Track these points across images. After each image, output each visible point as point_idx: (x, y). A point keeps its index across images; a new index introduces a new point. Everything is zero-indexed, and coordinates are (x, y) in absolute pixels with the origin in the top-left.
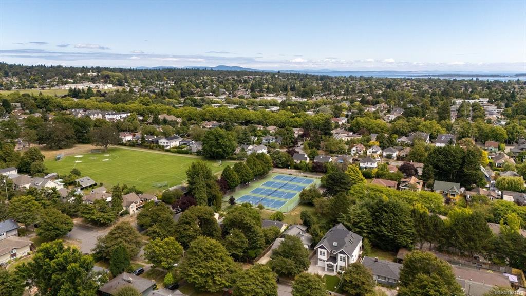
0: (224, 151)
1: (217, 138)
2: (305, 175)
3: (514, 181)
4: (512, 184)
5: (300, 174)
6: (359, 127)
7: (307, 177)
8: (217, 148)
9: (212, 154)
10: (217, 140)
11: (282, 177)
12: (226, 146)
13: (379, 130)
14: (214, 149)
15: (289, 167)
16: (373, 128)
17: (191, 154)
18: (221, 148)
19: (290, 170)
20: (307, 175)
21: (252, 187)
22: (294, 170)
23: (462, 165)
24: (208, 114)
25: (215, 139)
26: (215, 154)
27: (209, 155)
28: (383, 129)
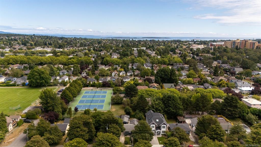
0: (45, 81)
1: (40, 74)
2: (101, 89)
3: (190, 80)
4: (189, 81)
5: (97, 89)
6: (108, 62)
7: (102, 90)
8: (41, 80)
9: (37, 84)
10: (40, 75)
11: (89, 92)
12: (46, 78)
13: (118, 63)
14: (38, 81)
15: (89, 86)
16: (114, 62)
17: (18, 85)
18: (43, 79)
19: (90, 88)
20: (102, 89)
21: (77, 100)
22: (92, 88)
23: (171, 76)
24: (11, 60)
25: (38, 75)
26: (39, 84)
27: (35, 85)
28: (119, 63)
